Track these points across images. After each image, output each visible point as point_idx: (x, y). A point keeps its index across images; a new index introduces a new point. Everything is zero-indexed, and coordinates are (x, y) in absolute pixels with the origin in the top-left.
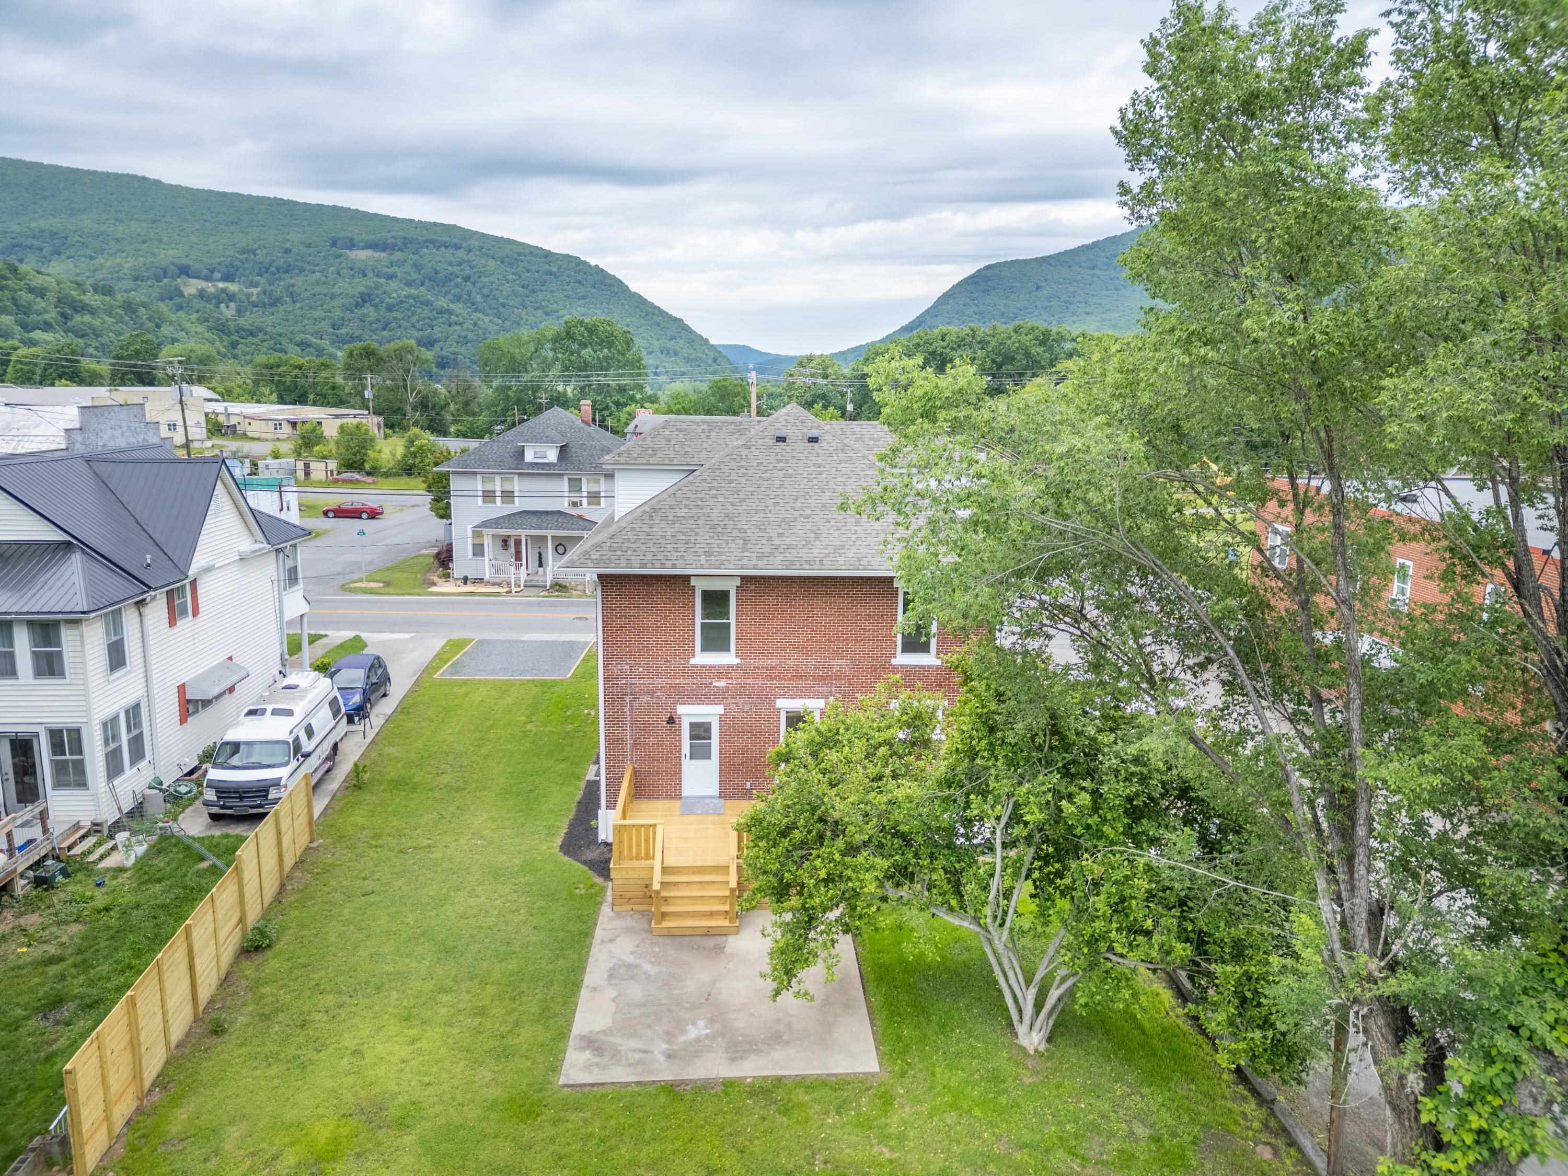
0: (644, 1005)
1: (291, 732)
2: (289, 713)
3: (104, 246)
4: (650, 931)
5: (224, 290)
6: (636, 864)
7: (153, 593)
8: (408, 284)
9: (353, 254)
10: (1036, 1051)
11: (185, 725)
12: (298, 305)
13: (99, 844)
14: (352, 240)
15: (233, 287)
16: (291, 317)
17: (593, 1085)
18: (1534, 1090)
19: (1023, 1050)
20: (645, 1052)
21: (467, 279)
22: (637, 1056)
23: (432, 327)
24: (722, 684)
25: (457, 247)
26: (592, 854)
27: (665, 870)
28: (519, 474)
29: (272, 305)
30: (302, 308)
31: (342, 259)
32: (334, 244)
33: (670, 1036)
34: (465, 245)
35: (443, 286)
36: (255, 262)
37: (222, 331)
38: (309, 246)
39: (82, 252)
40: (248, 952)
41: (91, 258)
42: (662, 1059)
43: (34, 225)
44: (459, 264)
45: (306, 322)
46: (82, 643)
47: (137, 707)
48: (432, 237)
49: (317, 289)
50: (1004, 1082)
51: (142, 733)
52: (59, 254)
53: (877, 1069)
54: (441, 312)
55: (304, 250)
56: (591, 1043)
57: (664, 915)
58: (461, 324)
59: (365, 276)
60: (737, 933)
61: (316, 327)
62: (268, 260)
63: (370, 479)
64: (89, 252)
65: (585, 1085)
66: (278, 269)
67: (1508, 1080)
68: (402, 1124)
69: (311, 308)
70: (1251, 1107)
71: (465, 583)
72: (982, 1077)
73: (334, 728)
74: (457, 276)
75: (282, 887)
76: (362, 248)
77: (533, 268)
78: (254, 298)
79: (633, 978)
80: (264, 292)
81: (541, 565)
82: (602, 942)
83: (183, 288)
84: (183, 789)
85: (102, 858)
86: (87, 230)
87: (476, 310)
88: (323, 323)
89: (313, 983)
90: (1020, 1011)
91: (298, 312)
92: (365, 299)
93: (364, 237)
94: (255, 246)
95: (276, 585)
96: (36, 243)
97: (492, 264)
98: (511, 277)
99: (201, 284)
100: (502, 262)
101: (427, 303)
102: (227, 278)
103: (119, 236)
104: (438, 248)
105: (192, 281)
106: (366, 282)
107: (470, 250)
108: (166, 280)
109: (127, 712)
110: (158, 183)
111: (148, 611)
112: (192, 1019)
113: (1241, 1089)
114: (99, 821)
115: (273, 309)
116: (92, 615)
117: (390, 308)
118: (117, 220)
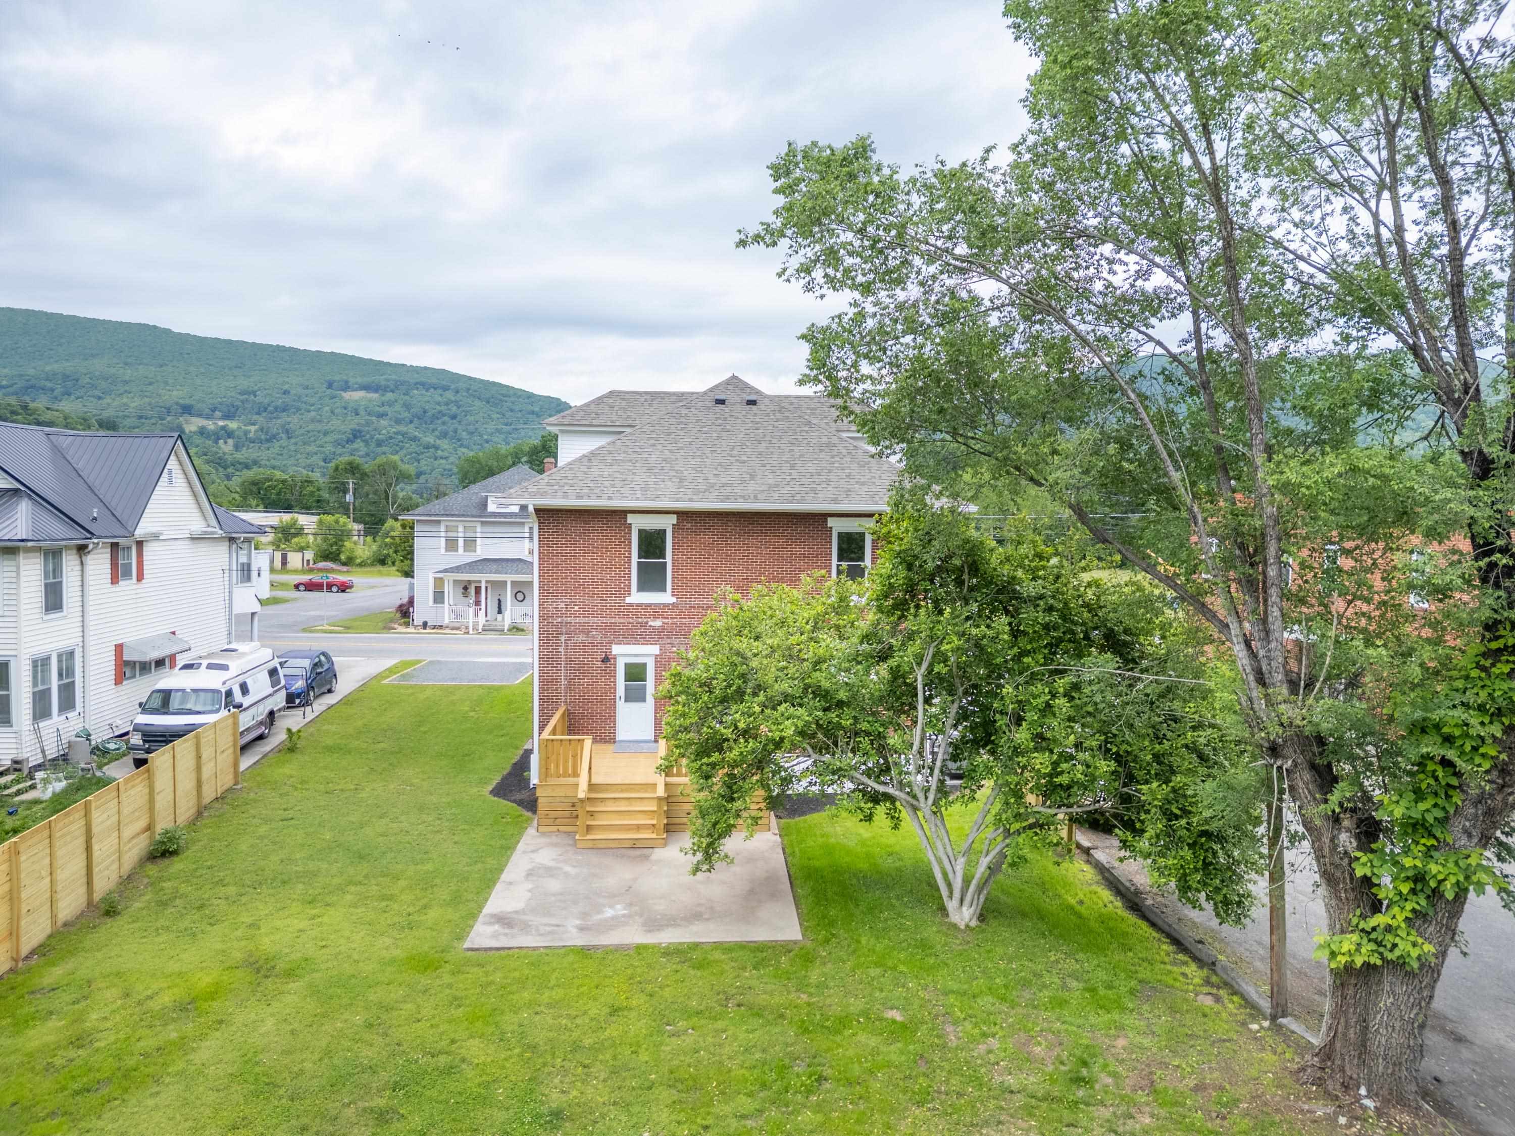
0: (561, 894)
1: (224, 683)
2: (225, 668)
3: (113, 387)
4: (575, 845)
5: (223, 428)
6: (563, 781)
7: (96, 541)
8: (398, 421)
9: (347, 395)
10: (967, 926)
11: (120, 687)
12: (293, 441)
13: (18, 781)
14: (347, 382)
15: (233, 425)
16: (285, 451)
17: (498, 949)
18: (1467, 824)
19: (955, 926)
20: (558, 926)
21: (454, 417)
22: (548, 929)
23: (418, 461)
24: (658, 623)
25: (445, 389)
26: (524, 795)
27: (592, 787)
28: (482, 523)
29: (268, 441)
30: (296, 444)
31: (336, 400)
32: (330, 386)
33: (584, 915)
34: (453, 386)
35: (432, 422)
36: (254, 402)
37: (219, 464)
38: (307, 388)
39: (90, 393)
40: (155, 857)
41: (100, 398)
42: (574, 931)
43: (48, 368)
44: (447, 404)
45: (299, 456)
46: (18, 574)
47: (71, 654)
48: (423, 380)
49: (311, 427)
50: (931, 948)
51: (73, 682)
52: (69, 394)
53: (800, 937)
54: (427, 447)
55: (300, 391)
56: (503, 920)
57: (589, 828)
58: (446, 458)
59: (357, 414)
60: (665, 845)
61: (309, 461)
62: (266, 401)
63: (345, 568)
64: (97, 393)
65: (491, 949)
66: (276, 408)
67: (1440, 814)
68: (290, 974)
69: (305, 444)
70: (1191, 969)
71: (425, 628)
72: (909, 945)
73: (270, 695)
74: (444, 415)
75: (199, 814)
76: (356, 390)
77: (517, 408)
78: (251, 435)
79: (552, 876)
80: (262, 430)
81: (500, 612)
82: (524, 852)
83: (185, 426)
84: (112, 746)
85: (19, 793)
86: (97, 373)
87: (461, 446)
88: (315, 457)
89: (217, 879)
90: (949, 885)
91: (292, 448)
92: (356, 435)
93: (359, 380)
94: (256, 388)
95: (227, 575)
96: (49, 385)
97: (477, 403)
98: (495, 416)
99: (201, 422)
100: (488, 402)
101: (414, 439)
102: (228, 416)
103: (127, 378)
104: (427, 390)
105: (194, 419)
106: (357, 420)
107: (457, 392)
108: (169, 419)
109: (60, 656)
110: (168, 332)
111: (90, 560)
112: (85, 904)
113: (1181, 957)
114: (19, 759)
115: (268, 445)
116: (30, 544)
117: (379, 444)
118: (126, 364)
